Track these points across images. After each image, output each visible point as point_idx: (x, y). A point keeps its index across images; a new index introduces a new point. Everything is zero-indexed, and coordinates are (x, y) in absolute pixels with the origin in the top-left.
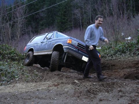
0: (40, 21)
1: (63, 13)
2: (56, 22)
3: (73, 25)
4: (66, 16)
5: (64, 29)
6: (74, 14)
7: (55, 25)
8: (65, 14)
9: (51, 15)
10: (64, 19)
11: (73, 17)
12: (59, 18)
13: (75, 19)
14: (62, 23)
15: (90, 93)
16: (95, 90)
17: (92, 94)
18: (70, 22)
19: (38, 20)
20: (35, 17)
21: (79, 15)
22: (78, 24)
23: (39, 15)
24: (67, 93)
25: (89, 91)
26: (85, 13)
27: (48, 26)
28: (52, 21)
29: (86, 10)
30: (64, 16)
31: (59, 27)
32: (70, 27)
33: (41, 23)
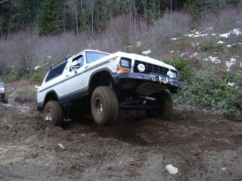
0: (12, 14)
1: (48, 3)
2: (38, 17)
3: (64, 24)
4: (53, 10)
5: (50, 29)
6: (67, 7)
7: (35, 23)
8: (52, 6)
9: (29, 6)
10: (50, 14)
11: (65, 12)
12: (43, 12)
13: (68, 14)
14: (47, 20)
15: (76, 169)
16: (81, 165)
17: (77, 171)
18: (60, 18)
19: (8, 12)
20: (2, 6)
21: (74, 9)
22: (72, 23)
23: (10, 4)
24: (47, 170)
25: (73, 167)
26: (84, 6)
27: (25, 22)
28: (30, 16)
29: (86, 3)
30: (51, 9)
31: (42, 26)
32: (59, 27)
33: (13, 17)
